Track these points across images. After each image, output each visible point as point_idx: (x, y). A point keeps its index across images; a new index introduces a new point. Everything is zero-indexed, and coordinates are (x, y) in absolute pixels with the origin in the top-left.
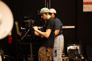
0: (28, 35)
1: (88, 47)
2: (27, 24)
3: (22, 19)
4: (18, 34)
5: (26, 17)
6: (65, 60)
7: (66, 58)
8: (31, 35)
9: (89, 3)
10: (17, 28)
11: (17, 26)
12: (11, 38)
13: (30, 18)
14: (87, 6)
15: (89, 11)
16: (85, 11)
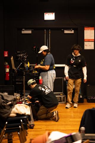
0: (21, 68)
1: (89, 86)
2: (20, 58)
3: (16, 53)
4: (13, 68)
5: (19, 52)
6: (62, 98)
7: (64, 96)
8: (23, 68)
9: (91, 40)
10: (12, 62)
11: (12, 60)
12: (9, 75)
13: (23, 53)
14: (89, 43)
15: (91, 49)
16: (86, 49)
